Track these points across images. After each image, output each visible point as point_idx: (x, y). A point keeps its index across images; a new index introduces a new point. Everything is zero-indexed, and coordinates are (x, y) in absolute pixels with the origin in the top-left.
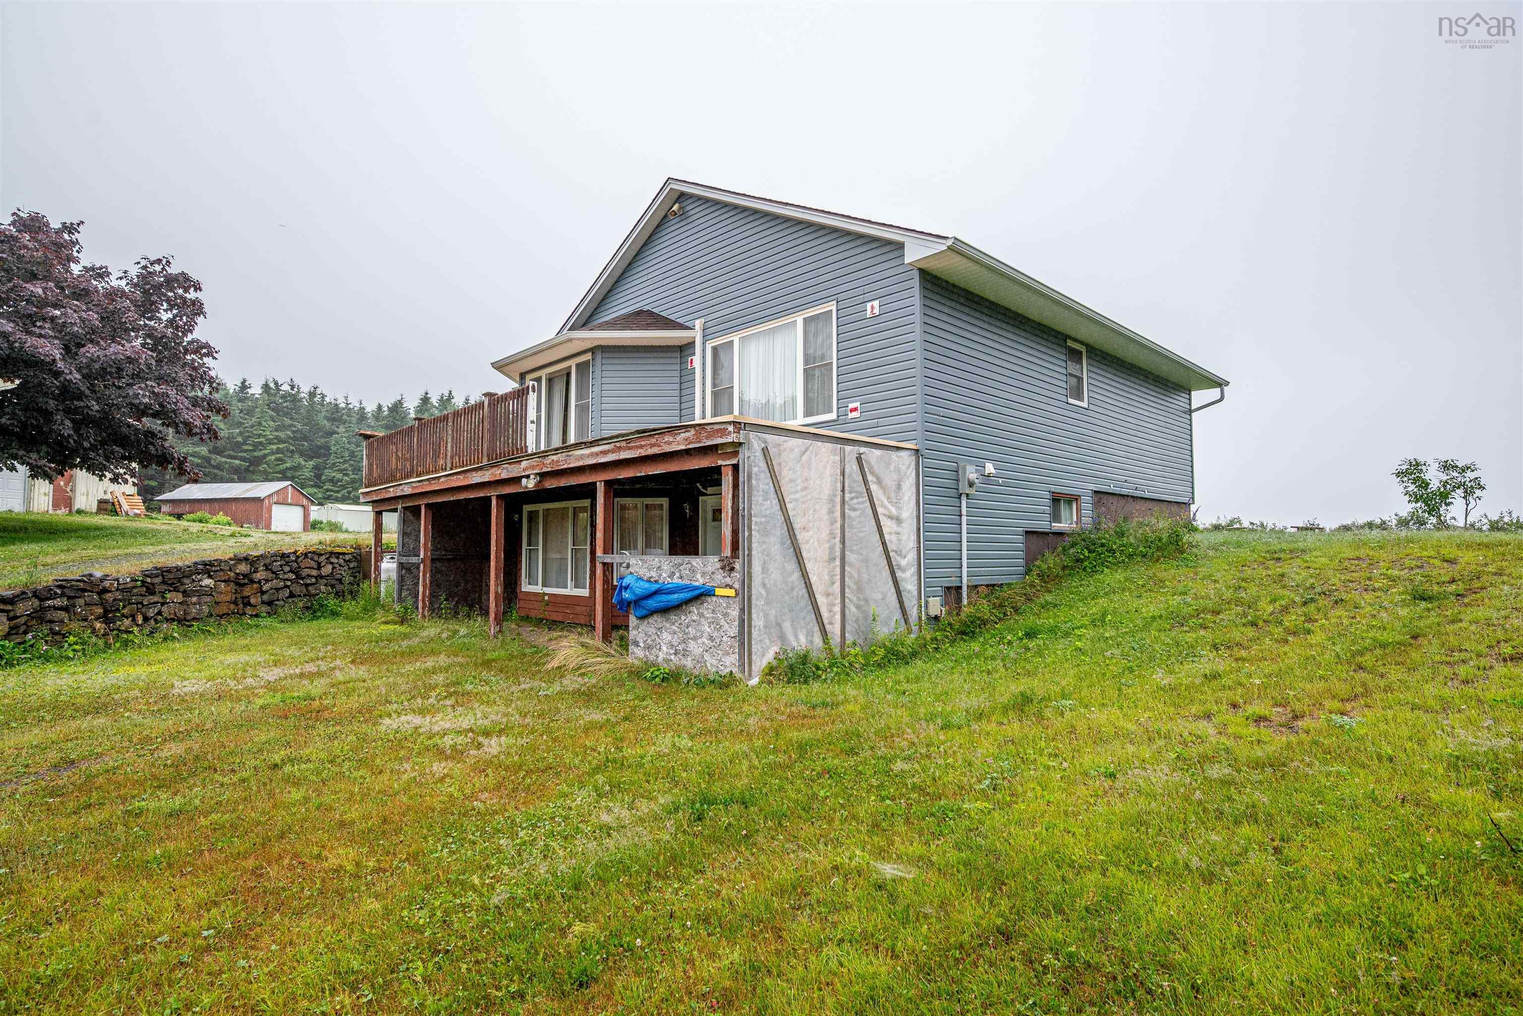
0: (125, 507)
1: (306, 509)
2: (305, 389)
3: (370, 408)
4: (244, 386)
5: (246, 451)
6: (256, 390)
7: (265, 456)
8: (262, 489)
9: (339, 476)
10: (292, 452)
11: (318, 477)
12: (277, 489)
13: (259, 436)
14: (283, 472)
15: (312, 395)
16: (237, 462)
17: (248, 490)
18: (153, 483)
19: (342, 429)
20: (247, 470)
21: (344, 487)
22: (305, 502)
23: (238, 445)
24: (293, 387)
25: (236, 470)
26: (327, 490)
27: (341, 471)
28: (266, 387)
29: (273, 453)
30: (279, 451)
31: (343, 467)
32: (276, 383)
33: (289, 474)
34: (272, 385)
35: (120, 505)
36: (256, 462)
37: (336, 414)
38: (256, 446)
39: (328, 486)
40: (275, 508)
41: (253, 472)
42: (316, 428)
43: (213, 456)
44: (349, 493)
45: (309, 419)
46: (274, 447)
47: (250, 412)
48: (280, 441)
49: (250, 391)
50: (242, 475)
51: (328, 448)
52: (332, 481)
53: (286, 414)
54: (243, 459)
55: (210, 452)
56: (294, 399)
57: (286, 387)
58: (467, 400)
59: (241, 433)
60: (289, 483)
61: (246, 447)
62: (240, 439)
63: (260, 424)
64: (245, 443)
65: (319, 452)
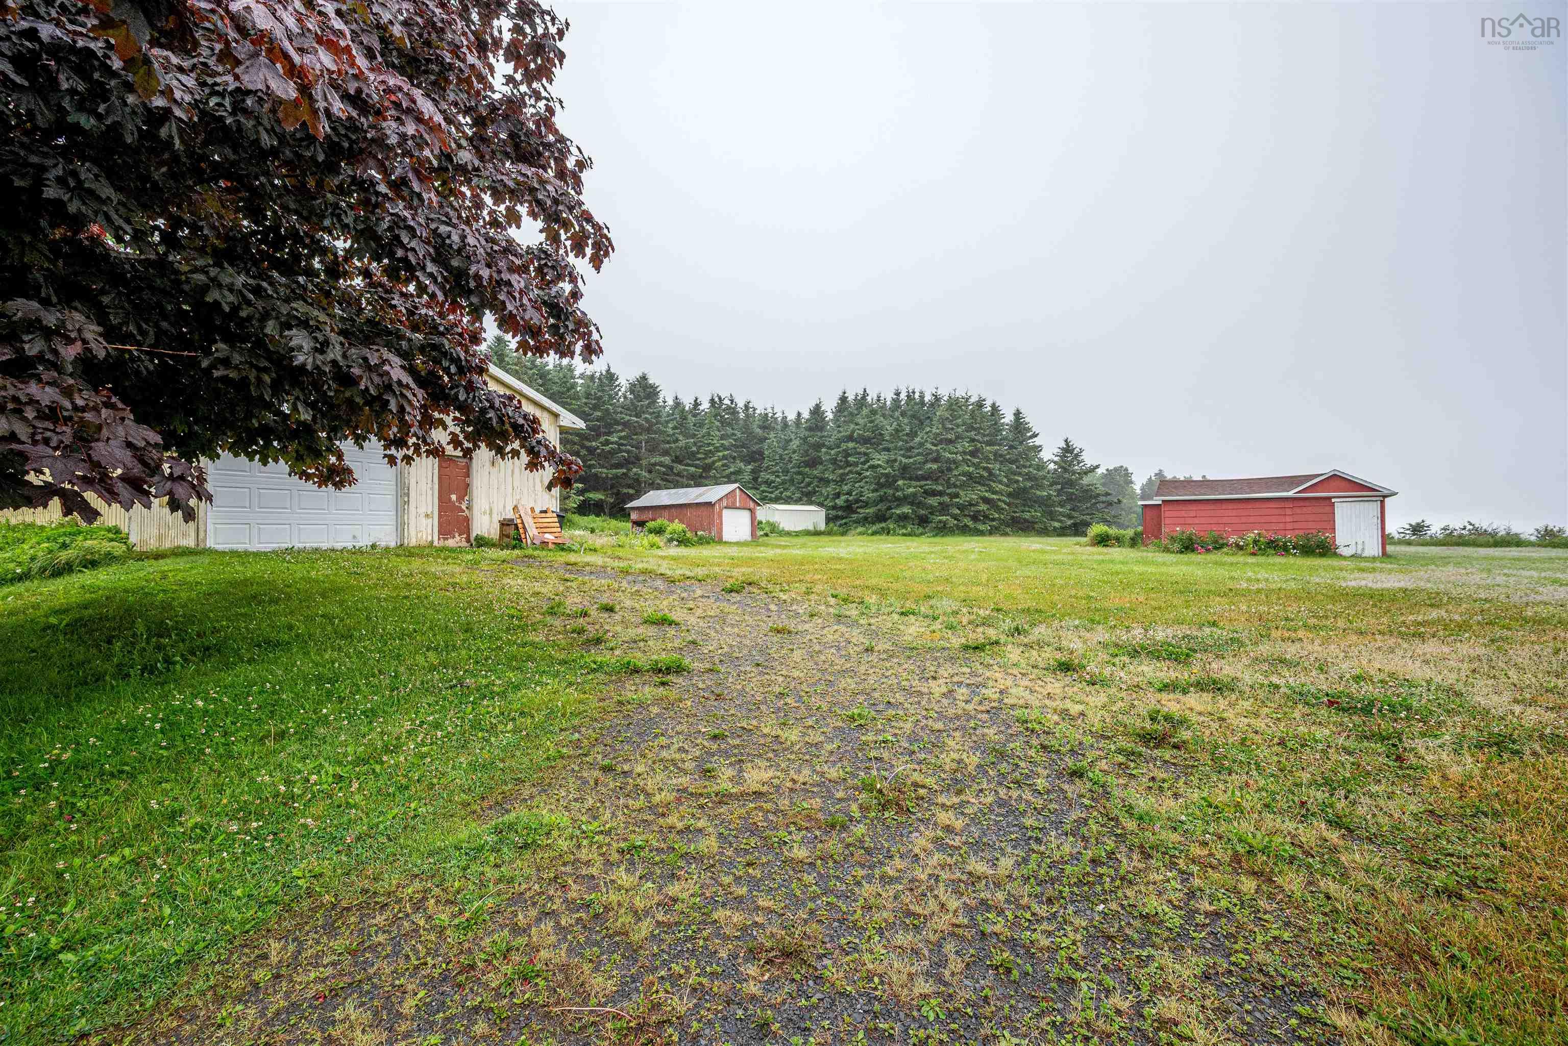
0: (532, 531)
1: (752, 512)
2: (741, 404)
3: (791, 417)
4: (696, 404)
5: (699, 459)
6: (705, 406)
7: (714, 462)
8: (714, 493)
9: (772, 478)
10: (734, 458)
11: (755, 479)
12: (726, 492)
13: (709, 444)
14: (728, 476)
15: (747, 407)
16: (693, 469)
17: (700, 495)
18: (631, 491)
19: (772, 435)
20: (701, 476)
21: (777, 488)
22: (752, 505)
23: (693, 454)
24: (732, 401)
25: (692, 477)
26: (763, 491)
27: (773, 473)
28: (712, 401)
29: (720, 460)
30: (724, 457)
31: (775, 469)
32: (720, 398)
33: (733, 478)
34: (717, 399)
35: (524, 528)
36: (707, 468)
37: (767, 422)
38: (708, 454)
39: (763, 488)
40: (725, 513)
41: (705, 478)
42: (750, 434)
43: (675, 465)
44: (781, 493)
45: (746, 428)
46: (720, 454)
47: (701, 425)
48: (726, 449)
49: (701, 408)
50: (697, 481)
51: (761, 453)
52: (768, 483)
53: (729, 424)
54: (696, 466)
55: (673, 461)
56: (733, 411)
57: (727, 402)
58: (879, 397)
59: (695, 444)
60: (737, 485)
61: (700, 456)
62: (694, 449)
63: (709, 434)
64: (698, 453)
65: (755, 457)
